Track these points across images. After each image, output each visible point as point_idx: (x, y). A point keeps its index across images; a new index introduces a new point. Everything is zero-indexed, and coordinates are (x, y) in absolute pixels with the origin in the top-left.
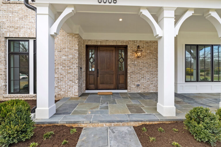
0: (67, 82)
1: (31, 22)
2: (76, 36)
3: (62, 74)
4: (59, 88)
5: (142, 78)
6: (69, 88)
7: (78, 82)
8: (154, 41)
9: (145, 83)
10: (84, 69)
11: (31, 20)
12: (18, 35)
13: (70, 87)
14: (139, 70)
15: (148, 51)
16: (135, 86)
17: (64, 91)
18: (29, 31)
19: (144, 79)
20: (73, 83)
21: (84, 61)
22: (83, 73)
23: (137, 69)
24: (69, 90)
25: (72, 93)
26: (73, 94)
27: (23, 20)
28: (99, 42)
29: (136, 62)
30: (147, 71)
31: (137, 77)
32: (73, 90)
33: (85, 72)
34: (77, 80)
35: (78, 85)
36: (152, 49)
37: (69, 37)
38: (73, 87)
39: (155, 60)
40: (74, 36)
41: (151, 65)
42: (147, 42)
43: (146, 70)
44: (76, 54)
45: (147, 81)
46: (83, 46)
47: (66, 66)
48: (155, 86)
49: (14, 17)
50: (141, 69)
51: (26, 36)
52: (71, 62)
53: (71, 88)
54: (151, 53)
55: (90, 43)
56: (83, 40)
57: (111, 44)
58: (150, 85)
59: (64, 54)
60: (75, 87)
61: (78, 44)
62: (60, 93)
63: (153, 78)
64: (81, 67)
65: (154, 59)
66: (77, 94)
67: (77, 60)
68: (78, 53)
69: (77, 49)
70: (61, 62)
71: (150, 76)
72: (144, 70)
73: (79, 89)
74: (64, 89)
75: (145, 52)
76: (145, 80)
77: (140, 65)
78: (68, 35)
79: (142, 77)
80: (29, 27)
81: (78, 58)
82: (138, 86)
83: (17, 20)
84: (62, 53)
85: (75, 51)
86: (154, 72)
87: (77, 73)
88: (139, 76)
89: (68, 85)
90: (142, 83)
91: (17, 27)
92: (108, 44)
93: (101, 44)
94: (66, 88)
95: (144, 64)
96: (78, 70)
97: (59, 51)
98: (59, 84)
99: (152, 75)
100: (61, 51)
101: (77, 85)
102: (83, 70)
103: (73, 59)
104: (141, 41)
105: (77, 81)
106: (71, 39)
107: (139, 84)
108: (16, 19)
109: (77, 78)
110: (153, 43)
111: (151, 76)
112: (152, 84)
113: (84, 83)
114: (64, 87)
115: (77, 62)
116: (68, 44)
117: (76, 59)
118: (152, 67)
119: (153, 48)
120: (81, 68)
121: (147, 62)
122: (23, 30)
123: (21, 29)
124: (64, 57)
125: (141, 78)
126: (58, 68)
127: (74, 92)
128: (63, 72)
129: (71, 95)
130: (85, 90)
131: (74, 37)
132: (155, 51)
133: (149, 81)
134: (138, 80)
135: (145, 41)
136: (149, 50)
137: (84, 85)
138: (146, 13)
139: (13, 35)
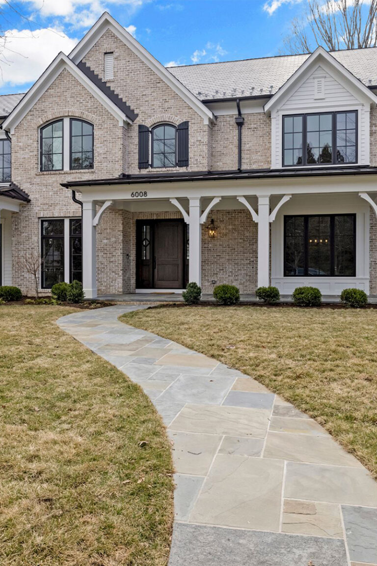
0: (108, 273)
1: (66, 197)
2: (121, 212)
3: (102, 264)
4: (100, 282)
5: (220, 270)
6: (112, 282)
7: (123, 274)
8: (240, 210)
9: (226, 278)
10: (133, 256)
11: (66, 194)
12: (53, 214)
13: (113, 280)
14: (215, 258)
15: (230, 227)
16: (210, 283)
17: (105, 286)
18: (64, 208)
19: (223, 272)
20: (117, 276)
21: (133, 244)
22: (132, 263)
23: (212, 256)
24: (112, 284)
25: (115, 288)
26: (116, 290)
27: (58, 194)
28: (155, 215)
29: (210, 245)
30: (228, 260)
31: (212, 269)
32: (117, 284)
33: (135, 261)
34: (122, 271)
35: (123, 278)
36: (236, 223)
37: (111, 214)
38: (116, 280)
39: (241, 241)
40: (117, 212)
41: (235, 249)
42: (228, 213)
43: (227, 257)
44: (120, 237)
45: (229, 276)
46: (132, 222)
47: (108, 253)
48: (242, 284)
49: (48, 191)
50: (218, 256)
51: (62, 215)
52: (114, 247)
53: (114, 282)
54: (235, 229)
55: (141, 217)
56: (133, 213)
57: (172, 218)
58: (233, 282)
59: (105, 237)
60: (119, 280)
61: (123, 223)
62: (100, 288)
63: (238, 270)
64: (127, 253)
65: (240, 239)
66: (121, 290)
67: (122, 244)
68: (123, 235)
69: (121, 229)
70: (102, 247)
71: (233, 267)
72: (223, 258)
73: (123, 284)
74: (106, 283)
75: (226, 229)
76: (225, 273)
77: (216, 250)
78: (111, 211)
79: (221, 268)
80: (65, 203)
81: (123, 241)
82: (214, 283)
83: (52, 196)
84: (103, 236)
85: (119, 233)
86: (239, 261)
87: (121, 262)
88: (215, 267)
89: (110, 278)
90: (220, 278)
91: (51, 204)
92: (168, 218)
93: (158, 218)
94: (108, 281)
95: (225, 247)
96: (123, 258)
97: (99, 233)
98: (100, 277)
99: (236, 266)
100: (101, 233)
101: (121, 277)
102: (131, 258)
103: (116, 243)
104: (218, 211)
105: (121, 273)
106: (113, 216)
107: (216, 280)
108: (50, 193)
109: (122, 269)
110: (239, 212)
111: (235, 268)
112: (236, 280)
113: (134, 278)
114: (105, 280)
115: (121, 247)
116: (111, 223)
117: (119, 243)
118: (236, 253)
119: (238, 221)
120: (128, 255)
121: (229, 245)
122: (57, 208)
123: (55, 206)
124: (105, 241)
125: (218, 270)
126: (98, 256)
127: (117, 287)
128: (104, 260)
129: (114, 292)
130: (134, 288)
131: (117, 214)
132: (242, 227)
133: (232, 276)
134: (214, 274)
135: (226, 210)
136: (233, 225)
137: (133, 281)
138: (175, 203)
139: (47, 214)
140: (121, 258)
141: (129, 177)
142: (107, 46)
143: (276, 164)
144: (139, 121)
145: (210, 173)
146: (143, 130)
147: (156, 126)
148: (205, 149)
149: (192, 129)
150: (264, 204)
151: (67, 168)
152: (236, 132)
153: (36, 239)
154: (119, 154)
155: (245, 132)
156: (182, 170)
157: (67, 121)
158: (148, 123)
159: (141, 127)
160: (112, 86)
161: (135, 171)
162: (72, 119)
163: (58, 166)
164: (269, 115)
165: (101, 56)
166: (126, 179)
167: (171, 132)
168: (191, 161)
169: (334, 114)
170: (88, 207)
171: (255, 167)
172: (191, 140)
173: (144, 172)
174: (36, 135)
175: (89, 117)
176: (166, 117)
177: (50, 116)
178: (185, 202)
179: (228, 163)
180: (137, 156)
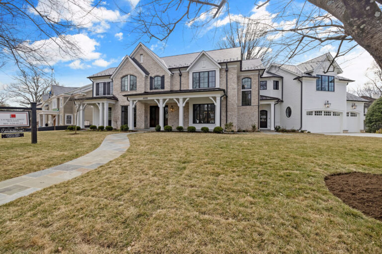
0: (140, 122)
1: (125, 99)
12: (125, 104)
17: (139, 126)
21: (149, 113)
23: (172, 117)
29: (171, 114)
31: (172, 121)
34: (144, 122)
38: (142, 124)
45: (177, 123)
46: (148, 107)
47: (140, 116)
48: (173, 125)
52: (142, 114)
56: (149, 104)
57: (153, 105)
59: (139, 111)
61: (145, 107)
64: (147, 116)
68: (145, 111)
69: (144, 109)
73: (145, 126)
75: (176, 109)
78: (139, 103)
80: (125, 101)
81: (145, 113)
95: (176, 114)
101: (144, 124)
102: (148, 118)
104: (174, 103)
116: (141, 107)
124: (140, 113)
127: (143, 127)
128: (139, 118)
130: (150, 127)
131: (143, 104)
137: (149, 125)
138: (155, 100)
139: (123, 104)
140: (144, 118)
141: (147, 92)
142: (141, 52)
143: (191, 88)
144: (150, 75)
145: (171, 91)
146: (151, 78)
147: (155, 77)
148: (169, 83)
149: (166, 77)
150: (181, 100)
151: (129, 90)
152: (179, 78)
153: (120, 112)
154: (144, 86)
155: (182, 78)
156: (162, 90)
157: (129, 76)
158: (153, 76)
159: (151, 77)
160: (142, 65)
161: (149, 91)
162: (131, 75)
163: (126, 90)
164: (188, 72)
165: (139, 56)
166: (146, 93)
167: (160, 79)
168: (165, 88)
169: (208, 72)
170: (131, 102)
171: (185, 89)
172: (165, 81)
173: (152, 91)
174: (120, 80)
175: (136, 74)
176: (158, 74)
177: (124, 75)
178: (158, 100)
179: (177, 88)
180: (149, 86)
